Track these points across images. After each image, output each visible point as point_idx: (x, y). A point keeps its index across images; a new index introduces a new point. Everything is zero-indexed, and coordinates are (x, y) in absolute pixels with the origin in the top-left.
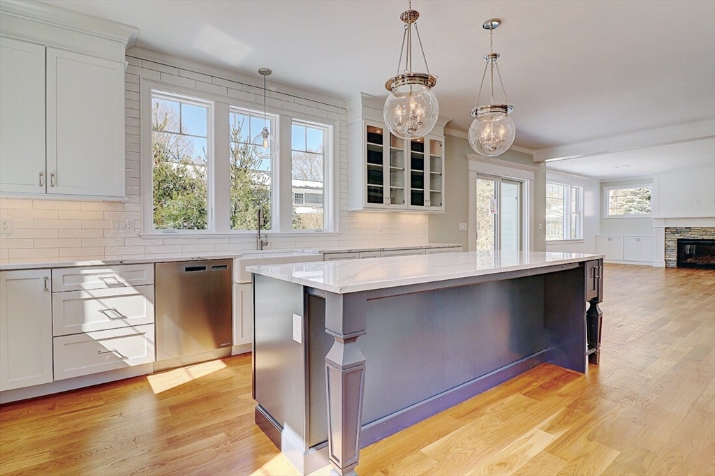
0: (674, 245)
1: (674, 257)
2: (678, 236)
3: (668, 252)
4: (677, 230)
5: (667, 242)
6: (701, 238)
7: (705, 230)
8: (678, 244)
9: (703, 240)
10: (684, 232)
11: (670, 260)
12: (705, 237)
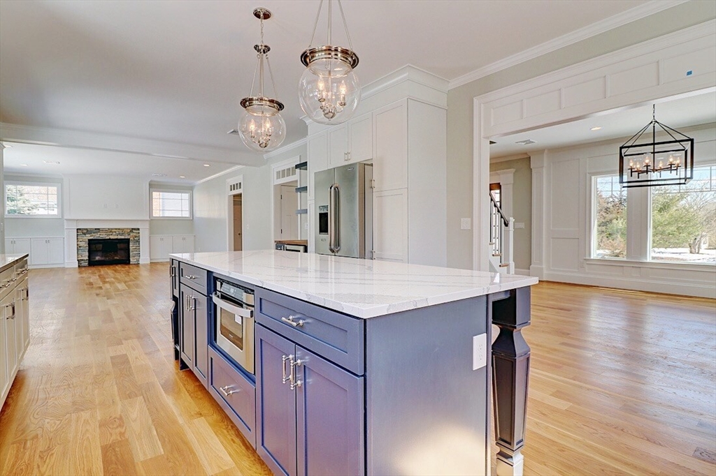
0: (85, 245)
1: (85, 256)
2: (89, 237)
3: (80, 252)
4: (88, 231)
5: (79, 243)
6: (108, 238)
7: (110, 231)
8: (89, 244)
9: (110, 239)
10: (94, 233)
11: (82, 260)
12: (112, 237)
